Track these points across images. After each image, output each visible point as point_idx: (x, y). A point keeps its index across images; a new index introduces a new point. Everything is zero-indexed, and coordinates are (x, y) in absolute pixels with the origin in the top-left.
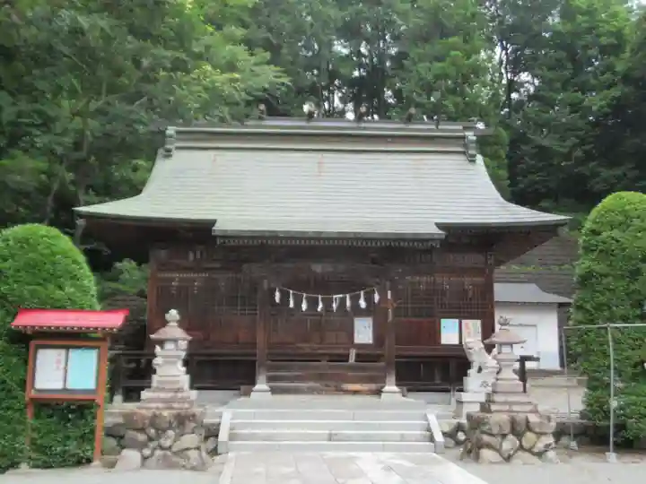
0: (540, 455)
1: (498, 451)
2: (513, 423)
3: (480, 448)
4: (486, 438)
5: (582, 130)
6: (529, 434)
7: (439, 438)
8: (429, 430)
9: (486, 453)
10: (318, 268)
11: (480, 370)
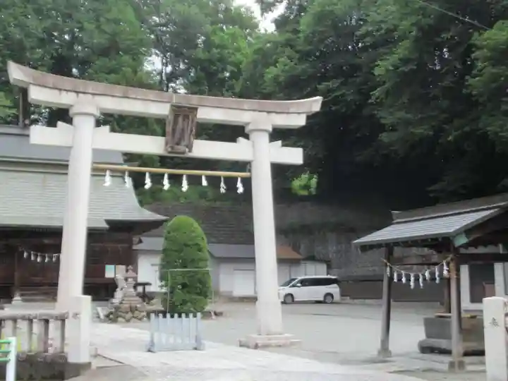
0: (140, 319)
1: (124, 318)
2: (131, 307)
3: (117, 317)
4: (120, 313)
5: (210, 130)
6: (136, 312)
7: (102, 317)
8: (98, 314)
9: (120, 319)
10: (46, 241)
11: (122, 289)
